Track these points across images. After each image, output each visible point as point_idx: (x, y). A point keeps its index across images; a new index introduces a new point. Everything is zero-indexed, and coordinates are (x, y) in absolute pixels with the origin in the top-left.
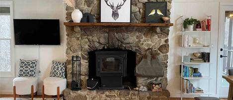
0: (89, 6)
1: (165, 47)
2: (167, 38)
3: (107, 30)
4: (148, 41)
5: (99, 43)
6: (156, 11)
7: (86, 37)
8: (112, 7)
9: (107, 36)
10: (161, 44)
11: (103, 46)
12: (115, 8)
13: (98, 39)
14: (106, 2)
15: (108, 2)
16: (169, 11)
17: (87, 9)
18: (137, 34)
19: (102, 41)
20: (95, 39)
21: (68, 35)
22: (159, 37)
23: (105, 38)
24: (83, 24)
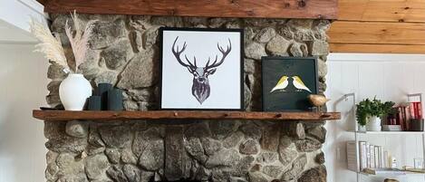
0: (111, 66)
1: (318, 174)
2: (319, 152)
3: (161, 129)
4: (271, 160)
5: (139, 165)
6: (290, 81)
7: (102, 149)
8: (193, 68)
9: (162, 147)
10: (306, 168)
11: (149, 174)
12: (200, 72)
13: (135, 154)
14: (177, 55)
15: (182, 57)
16: (321, 80)
17: (106, 74)
18: (242, 140)
19: (147, 160)
20: (128, 155)
21: (49, 146)
22: (299, 148)
23: (154, 152)
24: (90, 114)
